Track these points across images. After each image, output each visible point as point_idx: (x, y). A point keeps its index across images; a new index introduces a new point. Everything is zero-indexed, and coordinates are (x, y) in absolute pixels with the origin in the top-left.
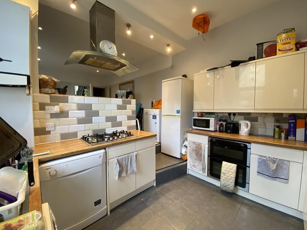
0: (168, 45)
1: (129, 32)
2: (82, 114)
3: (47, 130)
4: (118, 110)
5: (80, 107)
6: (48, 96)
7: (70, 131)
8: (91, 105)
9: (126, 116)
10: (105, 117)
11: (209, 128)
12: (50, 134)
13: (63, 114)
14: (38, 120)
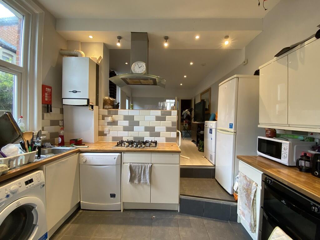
0: (227, 37)
1: (166, 45)
2: (126, 123)
3: (105, 133)
4: (156, 120)
5: (126, 118)
6: (107, 110)
7: (118, 136)
8: (134, 116)
9: (165, 127)
10: (144, 127)
11: (280, 159)
12: (106, 136)
13: (114, 123)
14: (101, 126)
